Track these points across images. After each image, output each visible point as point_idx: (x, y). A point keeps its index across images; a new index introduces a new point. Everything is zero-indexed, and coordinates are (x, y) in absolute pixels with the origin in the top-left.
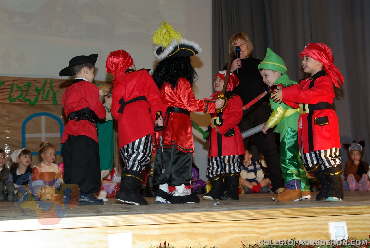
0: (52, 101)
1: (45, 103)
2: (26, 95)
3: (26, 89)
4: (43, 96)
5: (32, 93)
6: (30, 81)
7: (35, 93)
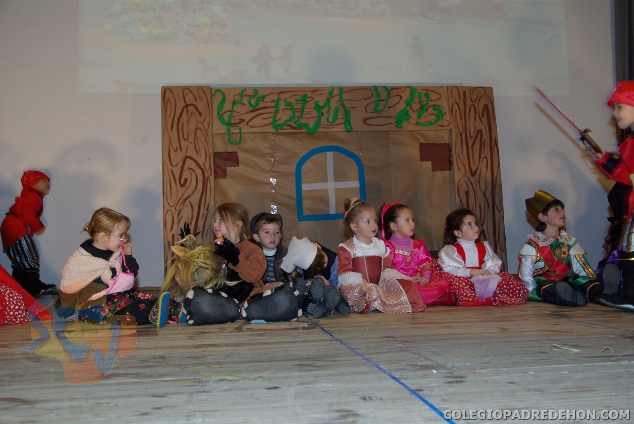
0: (343, 125)
1: (333, 130)
2: (301, 117)
3: (300, 106)
4: (328, 118)
5: (310, 113)
6: (305, 93)
7: (315, 113)
